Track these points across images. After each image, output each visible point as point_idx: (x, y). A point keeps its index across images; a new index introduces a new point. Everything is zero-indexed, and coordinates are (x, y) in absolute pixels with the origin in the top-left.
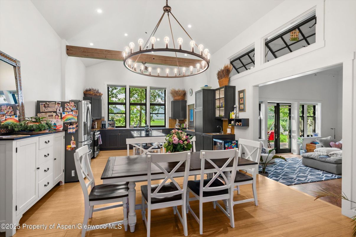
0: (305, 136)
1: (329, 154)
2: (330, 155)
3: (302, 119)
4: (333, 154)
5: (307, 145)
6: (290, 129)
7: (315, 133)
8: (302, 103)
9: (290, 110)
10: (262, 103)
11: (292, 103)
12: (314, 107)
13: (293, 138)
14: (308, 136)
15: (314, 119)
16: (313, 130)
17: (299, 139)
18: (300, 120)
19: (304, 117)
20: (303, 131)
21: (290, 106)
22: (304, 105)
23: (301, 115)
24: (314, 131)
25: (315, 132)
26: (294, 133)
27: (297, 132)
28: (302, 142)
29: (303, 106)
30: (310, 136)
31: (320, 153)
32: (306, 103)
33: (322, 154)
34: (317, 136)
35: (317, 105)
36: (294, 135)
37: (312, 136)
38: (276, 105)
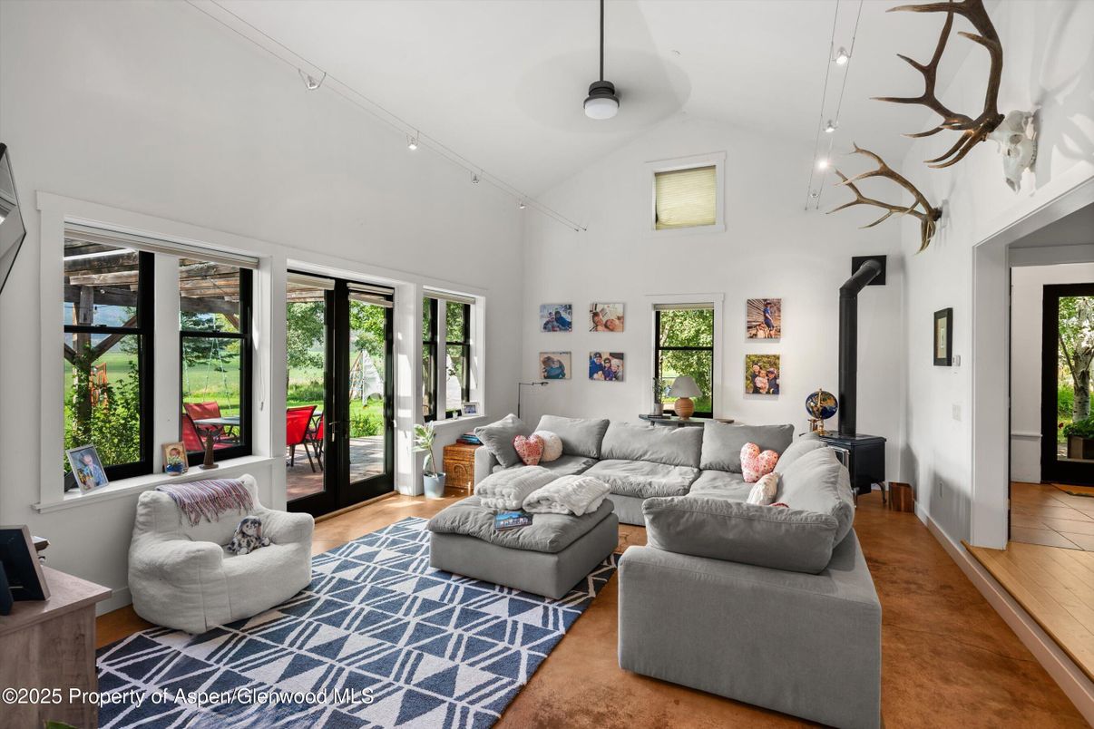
0: (441, 414)
1: (524, 503)
2: (529, 505)
3: (430, 353)
4: (538, 502)
5: (446, 451)
6: (389, 393)
7: (468, 404)
8: (433, 289)
9: (389, 314)
10: (258, 266)
11: (398, 287)
12: (467, 309)
13: (401, 430)
14: (449, 415)
15: (467, 352)
16: (462, 390)
17: (421, 432)
18: (426, 355)
19: (436, 344)
20: (433, 398)
21: (390, 298)
22: (436, 301)
23: (428, 337)
24: (466, 393)
25: (468, 400)
26: (405, 408)
27: (412, 403)
28: (429, 444)
29: (434, 303)
30: (455, 415)
31: (494, 501)
32: (445, 292)
33: (500, 503)
34: (475, 412)
35: (474, 303)
36: (405, 413)
37: (459, 413)
38: (331, 285)
